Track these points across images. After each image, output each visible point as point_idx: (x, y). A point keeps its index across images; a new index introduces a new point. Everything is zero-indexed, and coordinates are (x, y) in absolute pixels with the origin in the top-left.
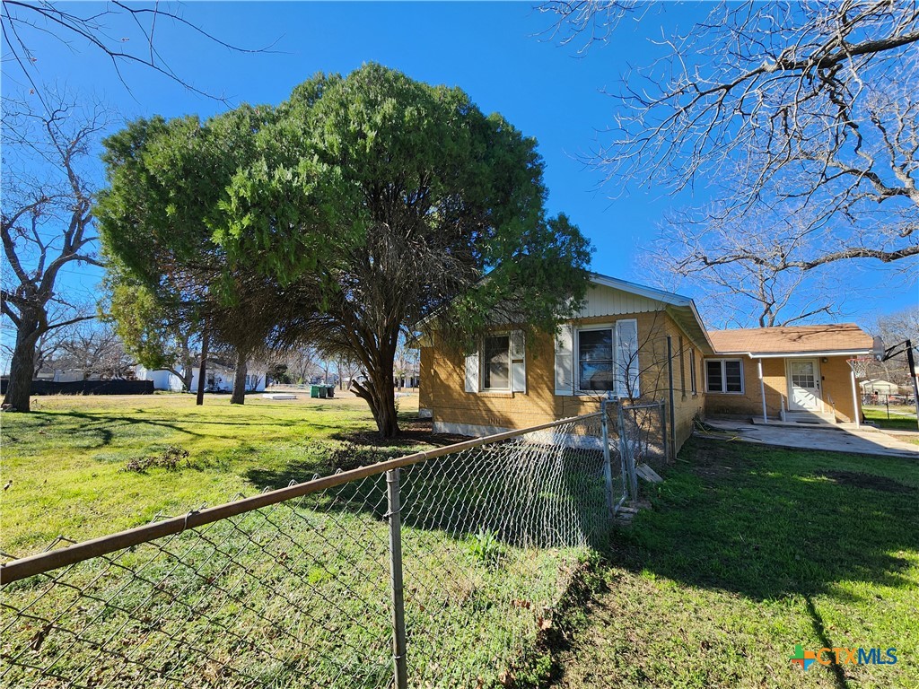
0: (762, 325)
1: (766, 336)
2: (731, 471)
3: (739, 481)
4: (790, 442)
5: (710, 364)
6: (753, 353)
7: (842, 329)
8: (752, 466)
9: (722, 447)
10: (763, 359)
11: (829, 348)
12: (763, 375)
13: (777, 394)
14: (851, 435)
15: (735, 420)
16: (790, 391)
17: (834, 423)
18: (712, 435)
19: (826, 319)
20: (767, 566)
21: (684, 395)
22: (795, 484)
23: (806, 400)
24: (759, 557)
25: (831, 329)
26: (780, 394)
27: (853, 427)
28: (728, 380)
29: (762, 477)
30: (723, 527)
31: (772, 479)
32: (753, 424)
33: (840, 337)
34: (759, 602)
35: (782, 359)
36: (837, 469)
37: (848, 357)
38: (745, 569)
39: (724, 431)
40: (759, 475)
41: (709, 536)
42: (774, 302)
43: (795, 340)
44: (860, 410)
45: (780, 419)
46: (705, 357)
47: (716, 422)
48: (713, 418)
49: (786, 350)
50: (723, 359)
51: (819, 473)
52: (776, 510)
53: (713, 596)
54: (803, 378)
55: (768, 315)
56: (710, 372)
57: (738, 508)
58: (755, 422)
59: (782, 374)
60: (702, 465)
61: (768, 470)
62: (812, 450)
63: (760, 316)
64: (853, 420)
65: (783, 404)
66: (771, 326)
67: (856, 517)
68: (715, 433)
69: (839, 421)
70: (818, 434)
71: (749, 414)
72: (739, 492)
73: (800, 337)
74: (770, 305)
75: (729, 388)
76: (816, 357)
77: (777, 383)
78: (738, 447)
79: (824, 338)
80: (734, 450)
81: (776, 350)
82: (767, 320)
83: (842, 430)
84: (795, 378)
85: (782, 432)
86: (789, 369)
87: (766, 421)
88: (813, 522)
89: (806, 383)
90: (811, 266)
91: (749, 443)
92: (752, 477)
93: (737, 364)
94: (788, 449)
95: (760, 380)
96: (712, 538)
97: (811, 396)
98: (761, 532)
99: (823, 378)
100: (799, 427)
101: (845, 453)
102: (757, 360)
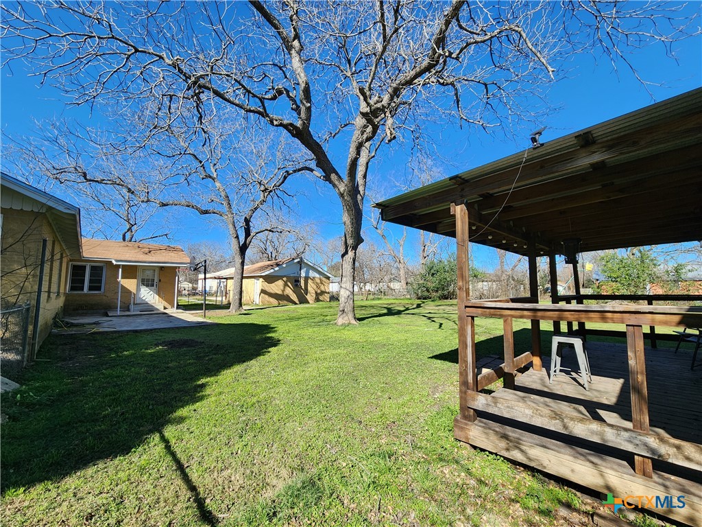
0: (124, 239)
1: (127, 248)
2: (94, 358)
3: (102, 365)
4: (138, 327)
5: (75, 267)
6: (117, 261)
7: (174, 249)
8: (111, 350)
9: (84, 339)
10: (123, 265)
11: (166, 261)
12: (122, 278)
13: (130, 292)
14: (172, 316)
15: (92, 315)
16: (138, 290)
17: (162, 310)
18: (73, 331)
19: (165, 242)
20: (131, 423)
21: (49, 296)
22: (143, 356)
23: (148, 296)
24: (125, 420)
25: (169, 249)
26: (131, 292)
27: (173, 311)
28: (91, 281)
29: (120, 357)
30: (93, 408)
31: (127, 356)
32: (108, 316)
33: (172, 254)
34: (127, 454)
35: (136, 266)
36: (167, 340)
37: (176, 267)
38: (116, 434)
39: (83, 325)
40: (118, 356)
41: (80, 421)
42: (136, 224)
43: (146, 254)
44: (177, 300)
45: (129, 310)
46: (71, 260)
47: (75, 318)
48: (70, 315)
49: (140, 260)
50: (89, 264)
51: (157, 345)
52: (133, 380)
53: (90, 471)
54: (148, 280)
55: (129, 233)
56: (73, 275)
57: (103, 388)
58: (110, 315)
59: (135, 278)
60: (64, 360)
61: (124, 351)
62: (151, 330)
63: (123, 232)
64: (173, 306)
65: (132, 300)
66: (130, 241)
67: (180, 368)
68: (75, 329)
69: (165, 308)
70: (154, 318)
71: (105, 309)
72: (103, 374)
73: (150, 252)
74: (133, 226)
75: (91, 288)
76: (158, 267)
77: (130, 284)
78: (98, 337)
79: (164, 254)
80: (95, 340)
81: (133, 259)
82: (128, 236)
83: (166, 314)
84: (143, 280)
85: (130, 319)
86: (139, 274)
87: (119, 313)
88: (157, 379)
89: (148, 283)
90: (164, 205)
91: (107, 332)
92: (114, 359)
93: (101, 268)
94: (136, 331)
95: (118, 283)
96: (83, 422)
97: (152, 292)
98: (124, 400)
99: (160, 281)
100: (141, 315)
101: (169, 328)
102: (118, 266)
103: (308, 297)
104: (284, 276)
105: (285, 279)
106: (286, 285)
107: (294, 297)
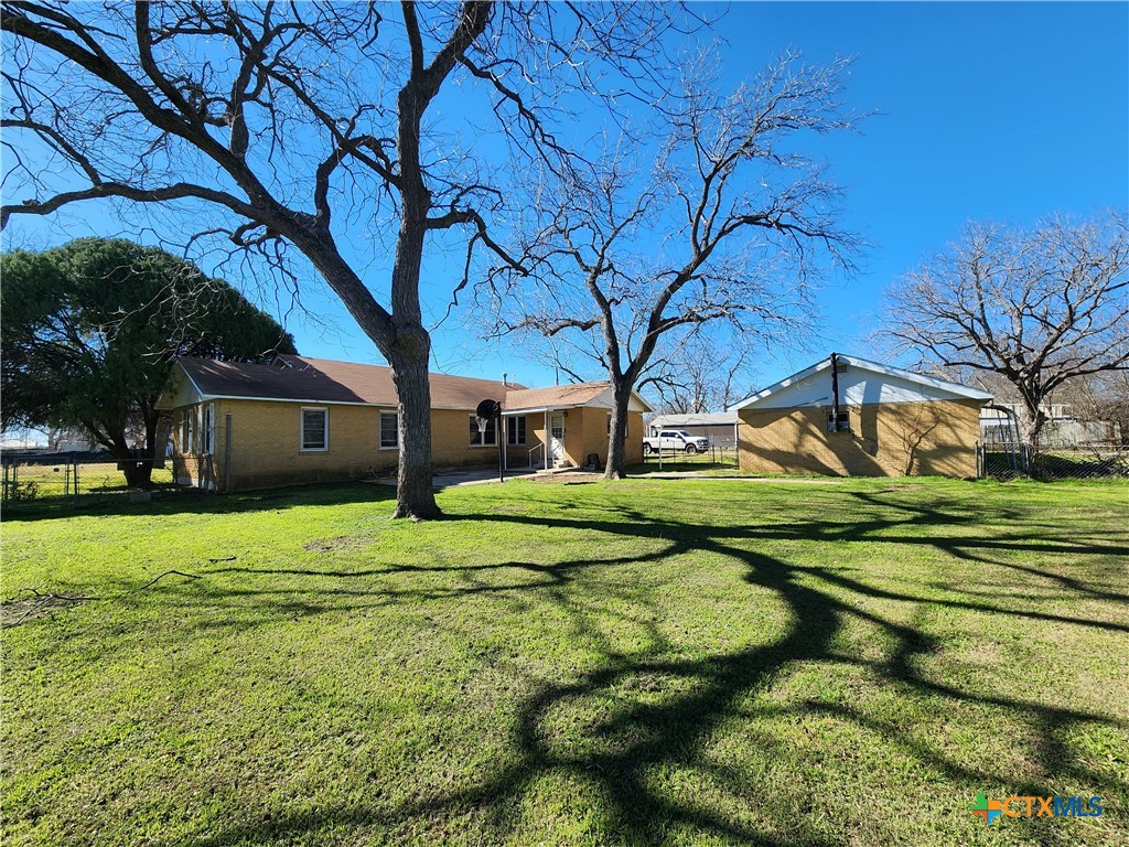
16: (549, 442)
23: (557, 449)
54: (557, 430)
75: (520, 441)
77: (542, 435)
84: (554, 431)
86: (549, 422)
89: (558, 434)
97: (560, 445)
99: (565, 430)
103: (881, 459)
104: (795, 409)
105: (798, 415)
106: (803, 430)
107: (829, 459)
